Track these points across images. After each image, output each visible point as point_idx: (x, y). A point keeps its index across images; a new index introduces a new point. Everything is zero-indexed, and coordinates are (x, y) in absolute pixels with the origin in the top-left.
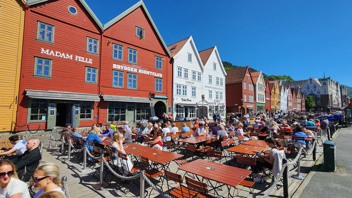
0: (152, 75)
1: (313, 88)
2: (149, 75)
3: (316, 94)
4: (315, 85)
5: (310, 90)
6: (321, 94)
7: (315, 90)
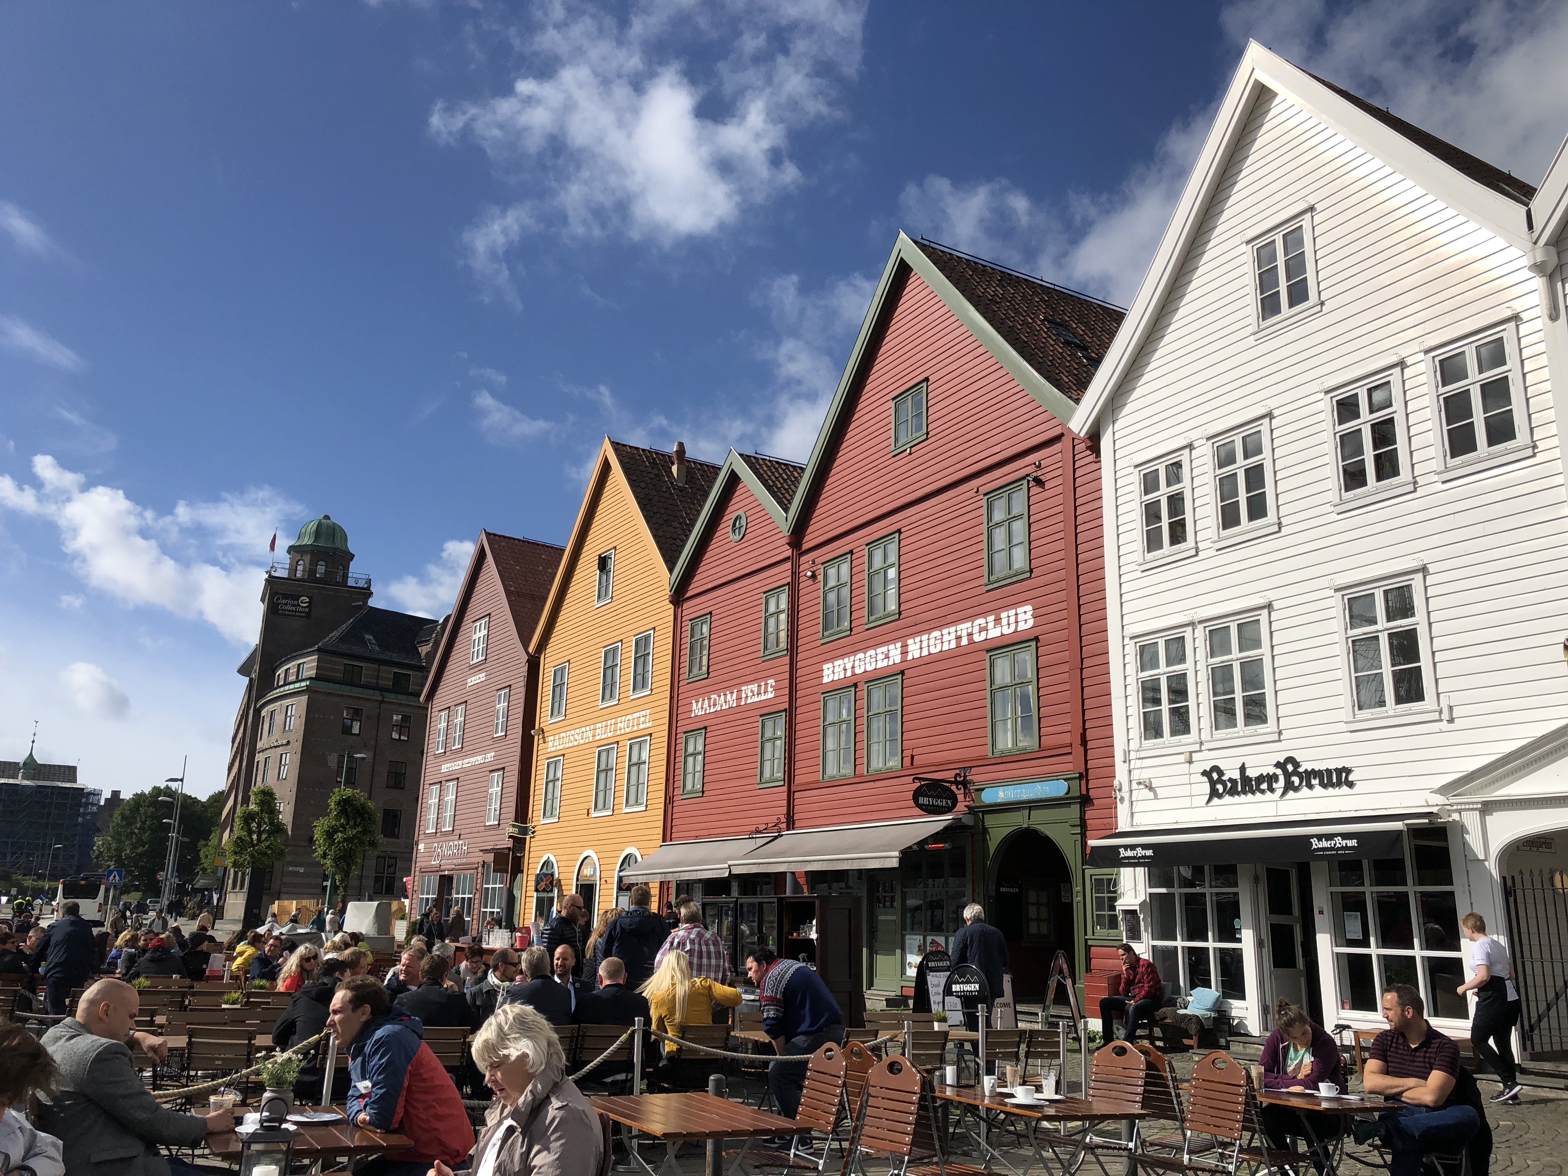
0: (971, 642)
2: (958, 653)
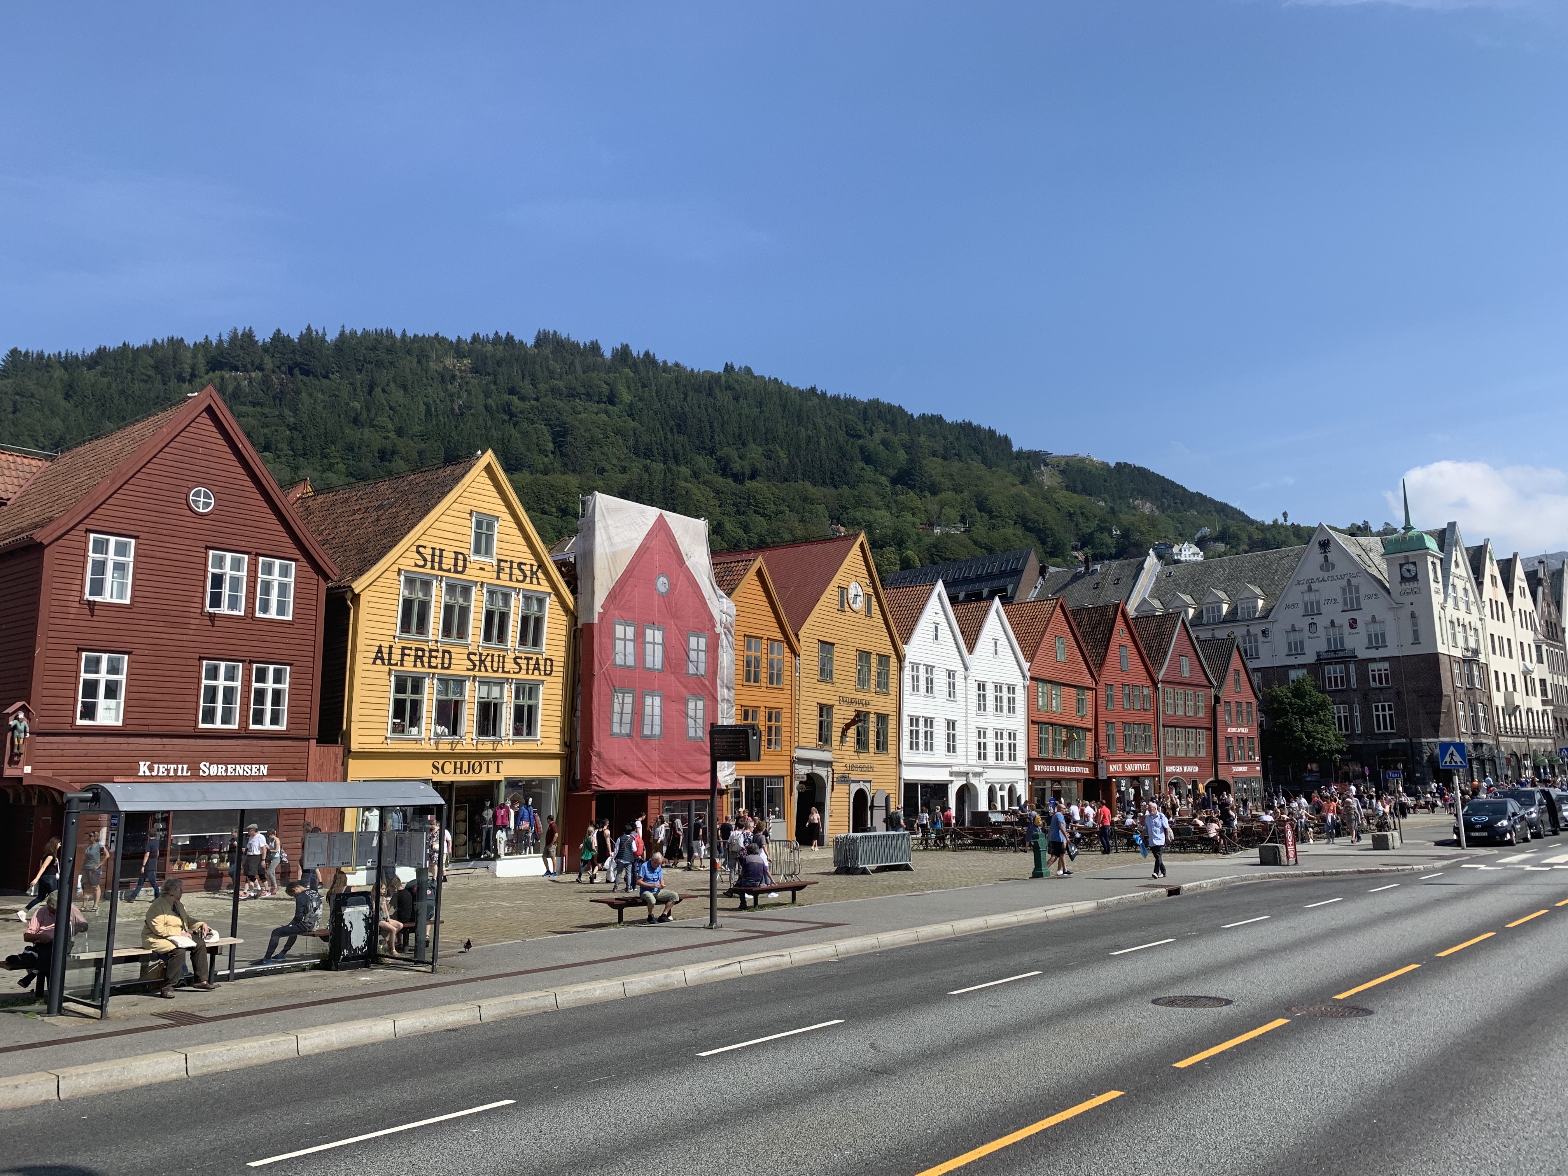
1: (1340, 606)
3: (1363, 653)
4: (1354, 581)
5: (1322, 622)
6: (1391, 651)
7: (1354, 621)
